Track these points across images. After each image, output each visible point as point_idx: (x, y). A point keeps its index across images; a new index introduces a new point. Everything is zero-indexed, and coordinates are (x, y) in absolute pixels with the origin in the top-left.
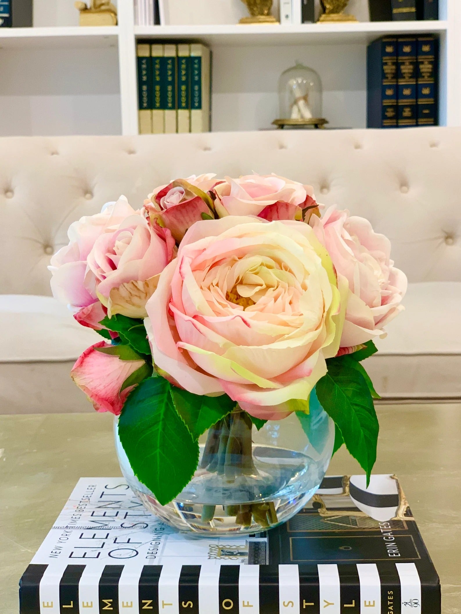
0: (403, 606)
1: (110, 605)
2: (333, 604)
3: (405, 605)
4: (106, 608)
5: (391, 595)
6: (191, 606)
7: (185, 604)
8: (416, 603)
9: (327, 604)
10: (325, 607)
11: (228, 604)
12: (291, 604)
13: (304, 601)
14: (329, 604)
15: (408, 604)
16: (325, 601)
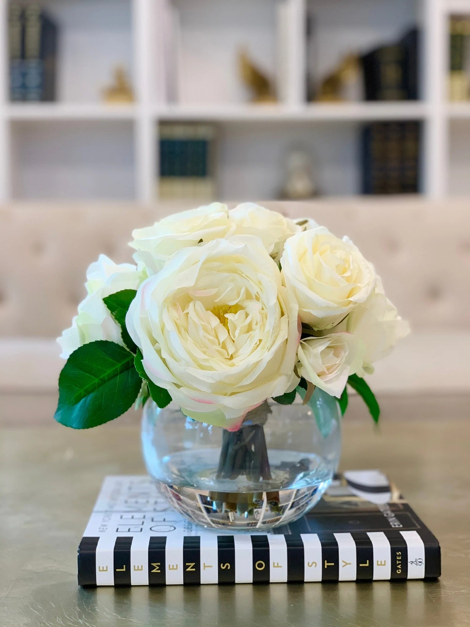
0: (409, 564)
1: (158, 568)
2: (350, 564)
3: (411, 563)
4: (154, 571)
5: (399, 555)
6: (229, 568)
7: (223, 566)
8: (420, 562)
9: (344, 564)
10: (344, 566)
11: (260, 565)
12: (314, 564)
13: (326, 561)
14: (347, 564)
15: (414, 563)
16: (343, 561)
